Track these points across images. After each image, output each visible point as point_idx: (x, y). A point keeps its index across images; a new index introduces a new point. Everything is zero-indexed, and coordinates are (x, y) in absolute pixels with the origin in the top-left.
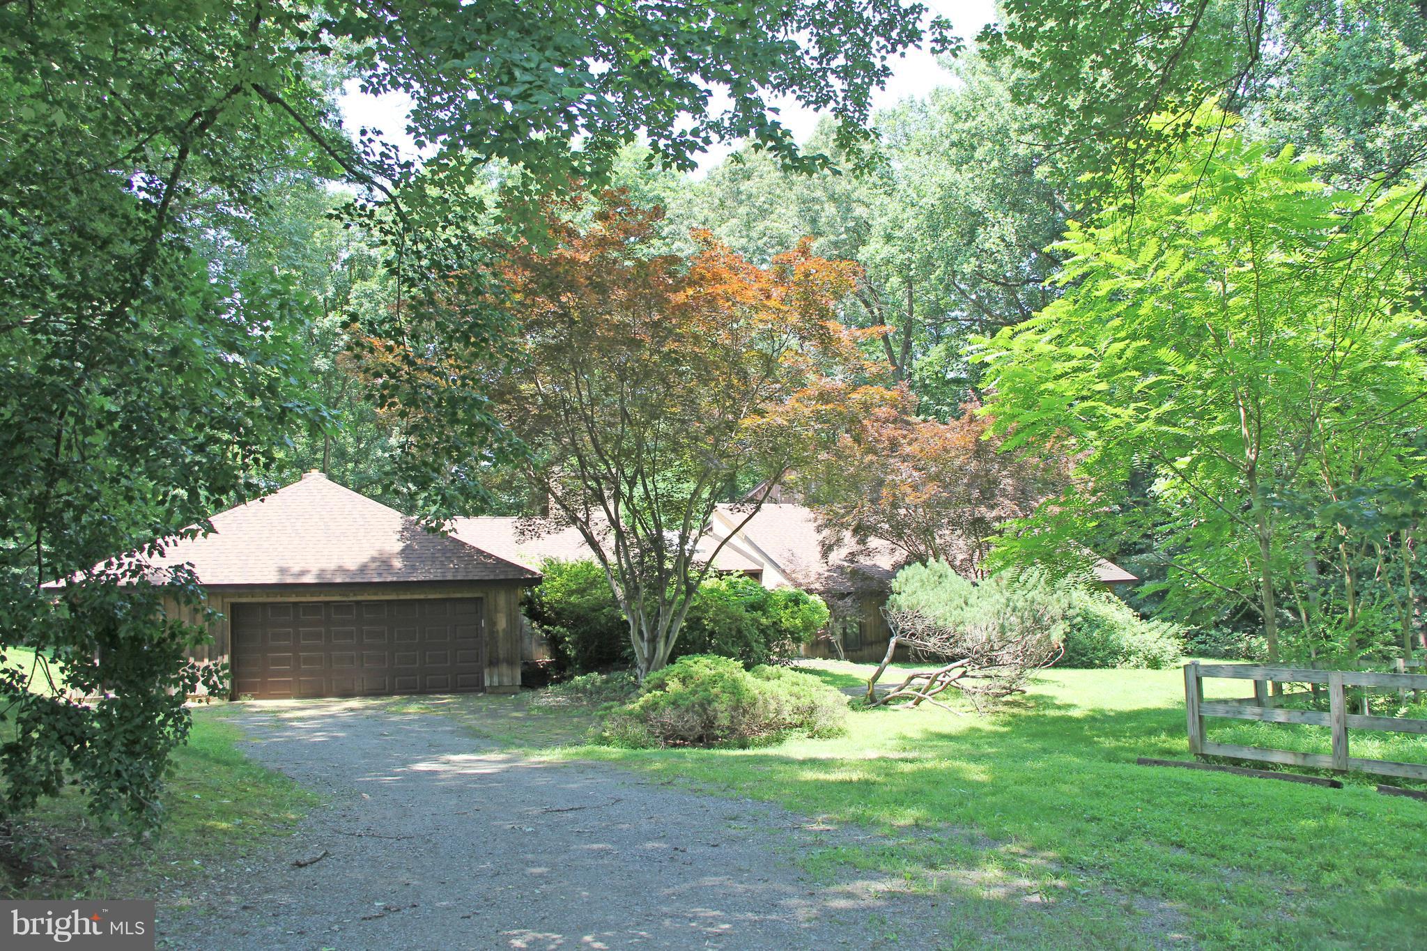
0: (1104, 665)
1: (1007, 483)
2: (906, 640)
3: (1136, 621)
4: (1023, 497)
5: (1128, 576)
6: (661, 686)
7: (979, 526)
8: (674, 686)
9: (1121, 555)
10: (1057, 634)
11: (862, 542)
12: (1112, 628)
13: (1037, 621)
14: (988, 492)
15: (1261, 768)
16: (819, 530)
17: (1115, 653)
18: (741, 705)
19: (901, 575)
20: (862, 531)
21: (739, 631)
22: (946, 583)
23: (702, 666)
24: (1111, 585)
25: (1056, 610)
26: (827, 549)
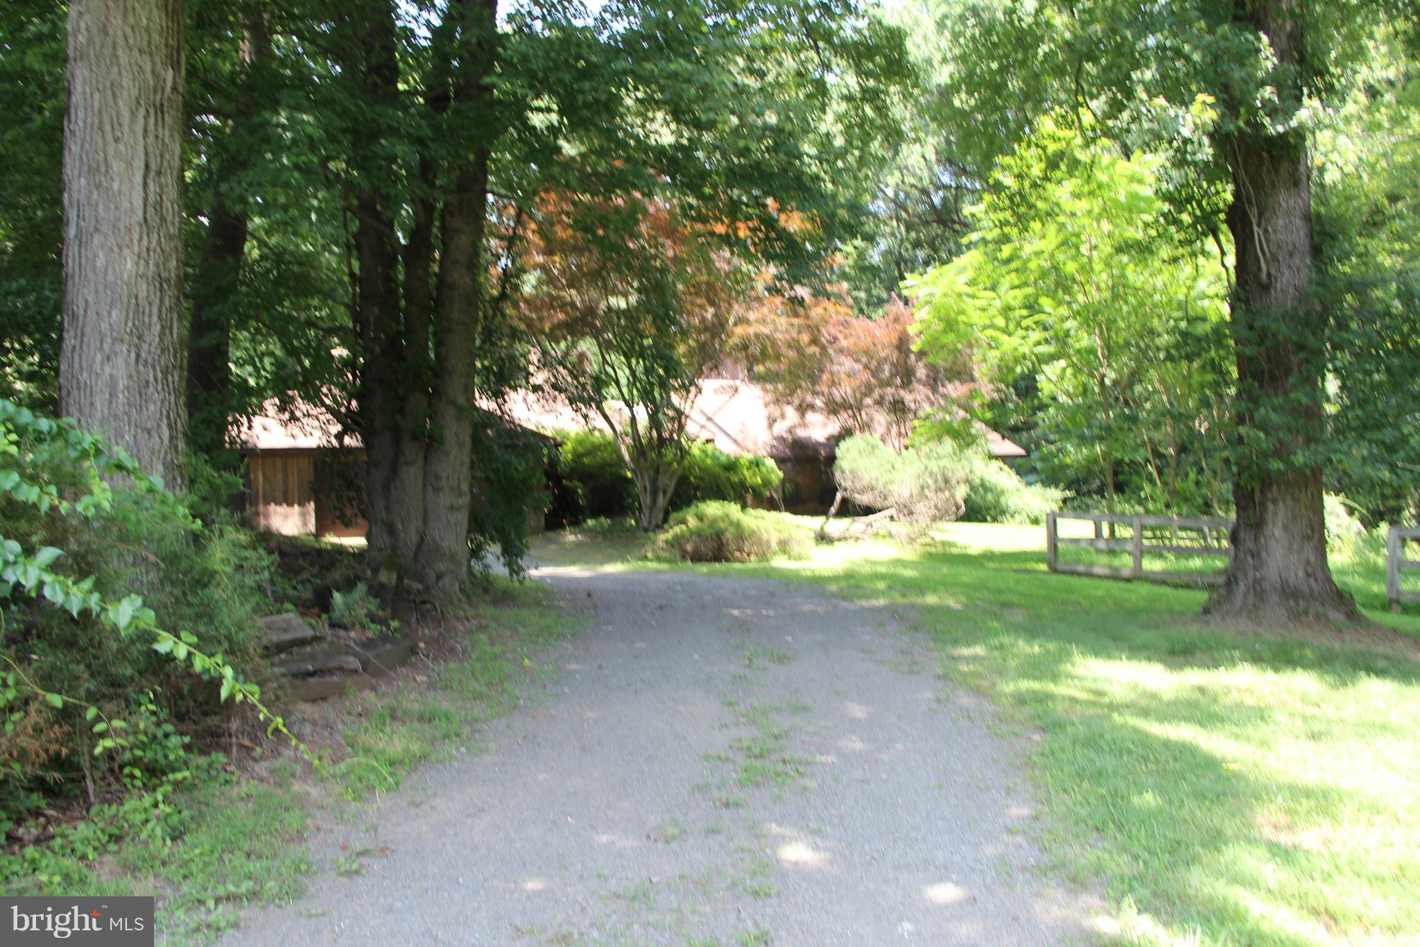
0: (995, 520)
1: (921, 372)
2: (847, 495)
3: (1022, 486)
4: (933, 382)
5: (1021, 451)
6: (684, 522)
7: (899, 409)
8: (692, 522)
9: (1012, 432)
10: (961, 492)
11: (803, 415)
12: (1002, 492)
13: (947, 481)
14: (907, 376)
15: (1089, 575)
16: (766, 405)
17: (1003, 512)
18: (741, 535)
19: (843, 445)
20: (803, 409)
21: (718, 487)
22: (876, 452)
23: (713, 508)
24: (1004, 459)
25: (961, 474)
26: (772, 422)
